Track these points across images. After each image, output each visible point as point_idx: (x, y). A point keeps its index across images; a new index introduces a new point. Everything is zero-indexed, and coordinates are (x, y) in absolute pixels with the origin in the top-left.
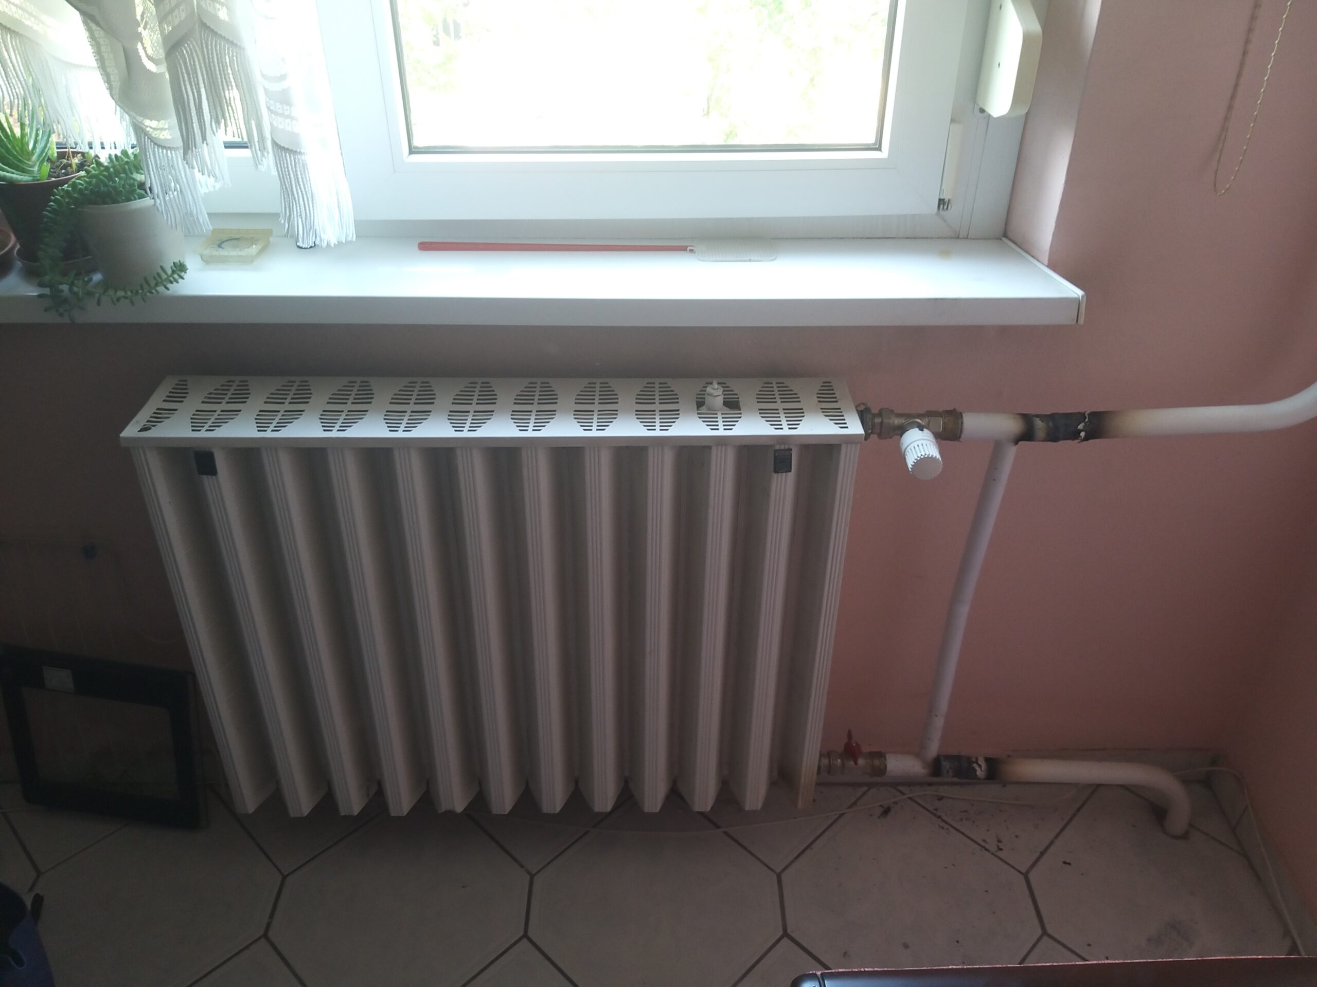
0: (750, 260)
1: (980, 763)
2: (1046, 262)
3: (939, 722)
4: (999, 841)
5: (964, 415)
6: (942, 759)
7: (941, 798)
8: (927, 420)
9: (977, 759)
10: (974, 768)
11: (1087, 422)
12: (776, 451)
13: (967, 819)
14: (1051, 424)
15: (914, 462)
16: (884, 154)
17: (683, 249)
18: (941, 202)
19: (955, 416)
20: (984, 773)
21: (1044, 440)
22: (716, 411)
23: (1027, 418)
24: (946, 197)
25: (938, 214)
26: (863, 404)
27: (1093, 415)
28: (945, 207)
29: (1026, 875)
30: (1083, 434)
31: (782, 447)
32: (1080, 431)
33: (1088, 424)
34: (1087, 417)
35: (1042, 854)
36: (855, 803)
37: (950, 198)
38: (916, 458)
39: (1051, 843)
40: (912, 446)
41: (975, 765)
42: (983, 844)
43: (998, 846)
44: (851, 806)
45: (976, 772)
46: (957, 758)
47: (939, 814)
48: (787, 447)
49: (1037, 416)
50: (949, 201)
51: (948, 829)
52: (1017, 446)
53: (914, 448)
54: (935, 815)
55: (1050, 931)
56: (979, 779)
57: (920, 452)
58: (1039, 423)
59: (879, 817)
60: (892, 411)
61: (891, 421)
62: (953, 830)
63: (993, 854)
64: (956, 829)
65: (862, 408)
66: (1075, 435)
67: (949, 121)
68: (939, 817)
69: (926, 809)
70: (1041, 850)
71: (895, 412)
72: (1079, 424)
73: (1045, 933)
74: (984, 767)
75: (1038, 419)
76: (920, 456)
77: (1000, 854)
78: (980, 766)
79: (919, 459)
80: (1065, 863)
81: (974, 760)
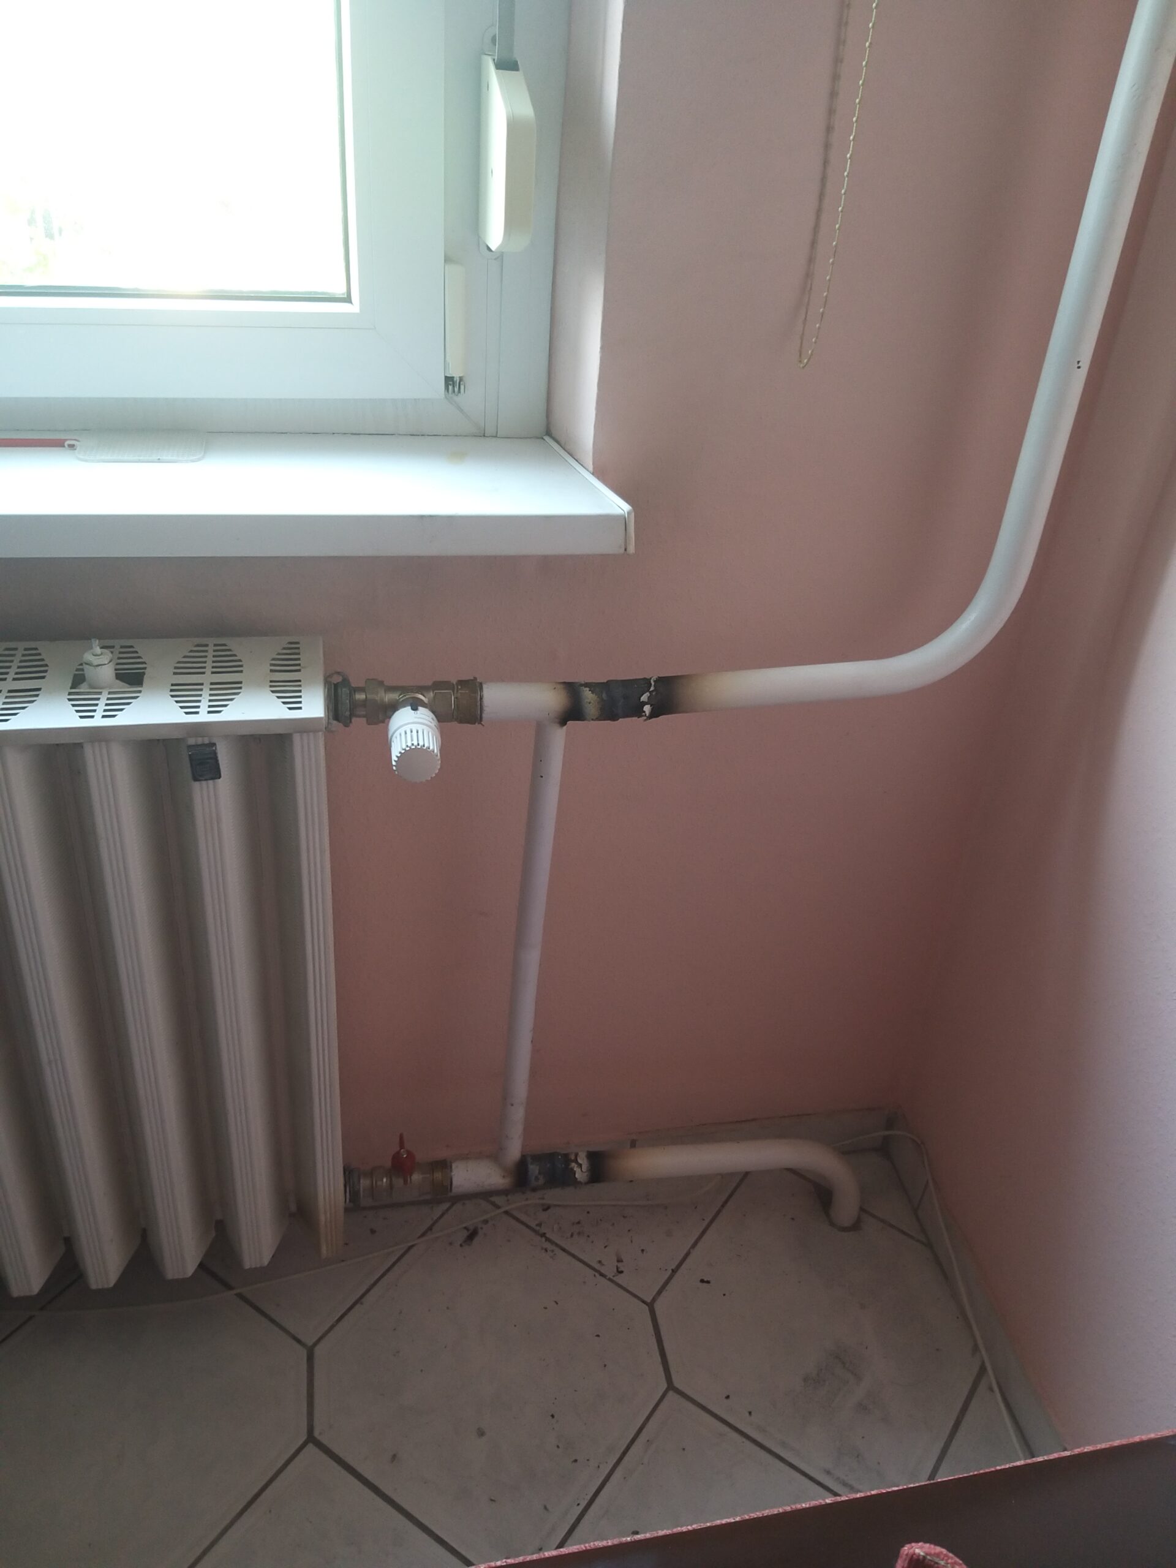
0: (159, 461)
1: (580, 1161)
2: (591, 468)
3: (518, 1115)
4: (620, 1261)
5: (484, 686)
6: (529, 1160)
7: (546, 1208)
8: (431, 694)
9: (576, 1155)
10: (572, 1169)
11: (652, 691)
12: (190, 747)
13: (579, 1234)
14: (604, 696)
15: (400, 753)
16: (354, 308)
17: (58, 444)
18: (449, 380)
19: (473, 687)
20: (586, 1174)
21: (598, 719)
22: (101, 688)
23: (572, 689)
24: (456, 374)
25: (446, 397)
26: (338, 673)
27: (660, 680)
28: (456, 389)
29: (651, 1306)
30: (647, 709)
31: (200, 741)
32: (644, 704)
33: (654, 693)
34: (653, 683)
35: (674, 1271)
36: (430, 1229)
37: (461, 375)
38: (404, 747)
39: (688, 1254)
40: (402, 731)
41: (573, 1165)
42: (597, 1266)
43: (617, 1268)
44: (423, 1235)
45: (575, 1174)
46: (551, 1157)
47: (542, 1230)
48: (206, 741)
49: (586, 685)
50: (461, 379)
51: (553, 1251)
52: (565, 727)
53: (406, 733)
54: (536, 1232)
55: (677, 1383)
56: (580, 1183)
57: (412, 740)
58: (588, 695)
59: (461, 1245)
60: (381, 683)
61: (378, 698)
62: (558, 1251)
63: (610, 1280)
64: (564, 1250)
65: (337, 679)
66: (637, 711)
67: (443, 261)
68: (543, 1235)
69: (528, 1226)
70: (673, 1267)
71: (386, 683)
72: (642, 695)
73: (671, 1386)
74: (584, 1168)
75: (588, 689)
76: (409, 745)
77: (619, 1279)
78: (580, 1166)
79: (408, 749)
80: (702, 1281)
81: (573, 1157)
